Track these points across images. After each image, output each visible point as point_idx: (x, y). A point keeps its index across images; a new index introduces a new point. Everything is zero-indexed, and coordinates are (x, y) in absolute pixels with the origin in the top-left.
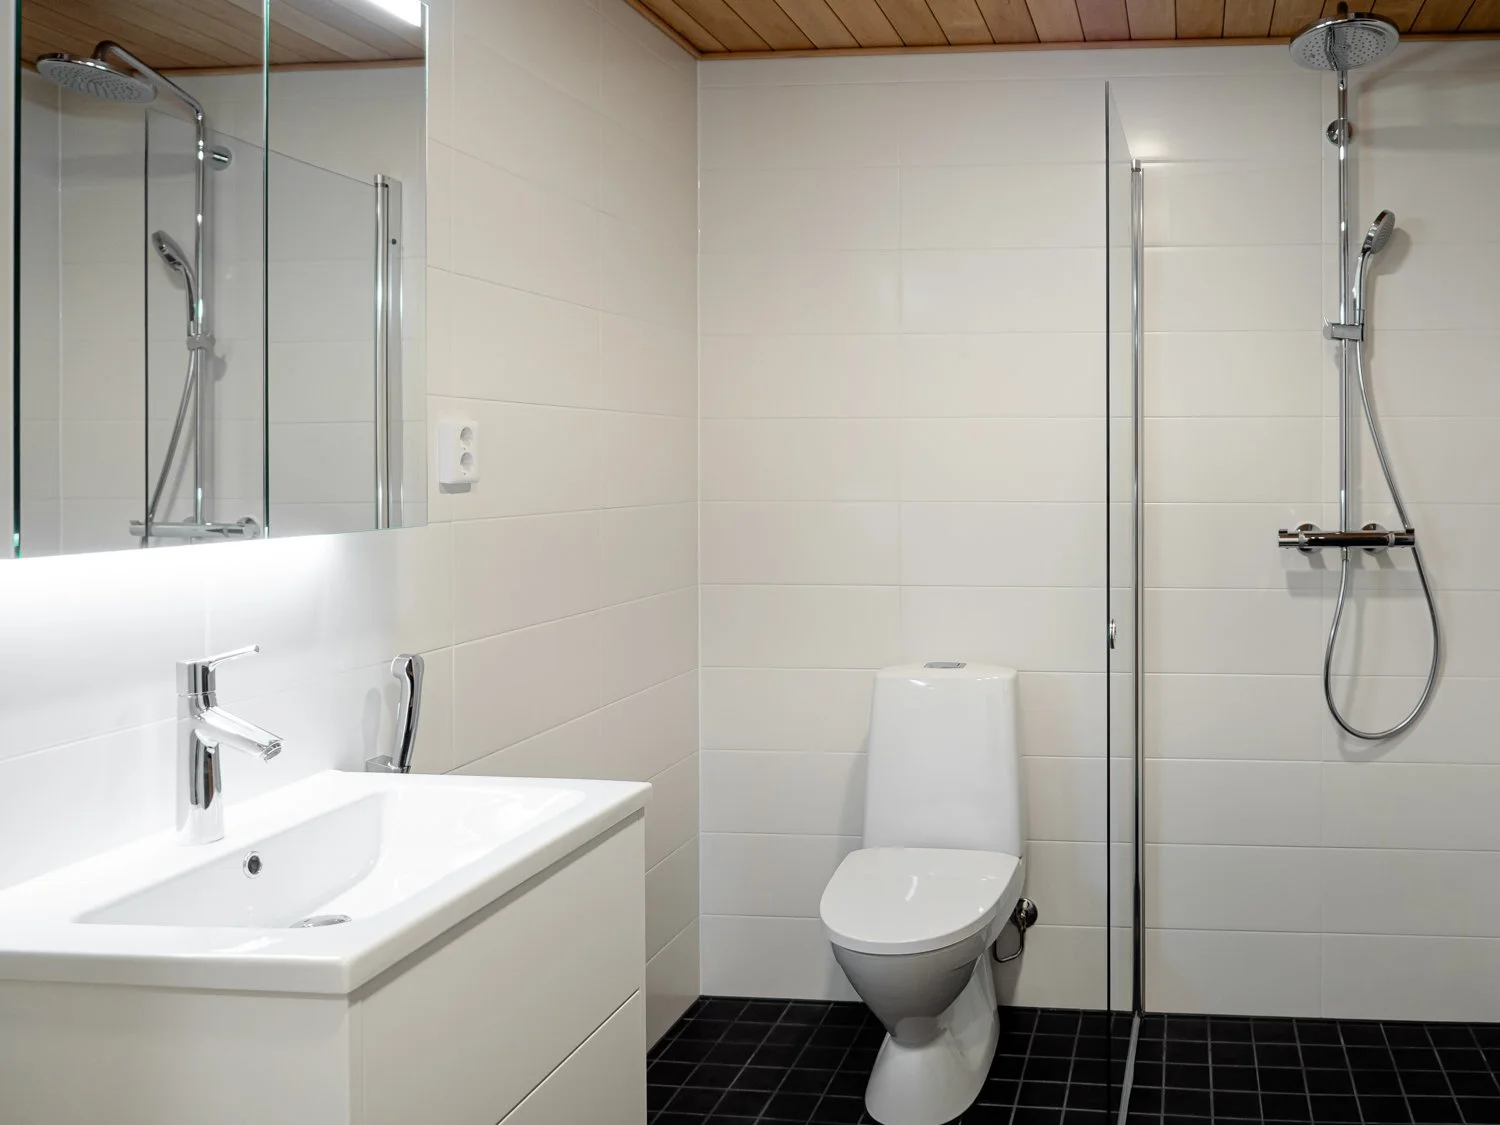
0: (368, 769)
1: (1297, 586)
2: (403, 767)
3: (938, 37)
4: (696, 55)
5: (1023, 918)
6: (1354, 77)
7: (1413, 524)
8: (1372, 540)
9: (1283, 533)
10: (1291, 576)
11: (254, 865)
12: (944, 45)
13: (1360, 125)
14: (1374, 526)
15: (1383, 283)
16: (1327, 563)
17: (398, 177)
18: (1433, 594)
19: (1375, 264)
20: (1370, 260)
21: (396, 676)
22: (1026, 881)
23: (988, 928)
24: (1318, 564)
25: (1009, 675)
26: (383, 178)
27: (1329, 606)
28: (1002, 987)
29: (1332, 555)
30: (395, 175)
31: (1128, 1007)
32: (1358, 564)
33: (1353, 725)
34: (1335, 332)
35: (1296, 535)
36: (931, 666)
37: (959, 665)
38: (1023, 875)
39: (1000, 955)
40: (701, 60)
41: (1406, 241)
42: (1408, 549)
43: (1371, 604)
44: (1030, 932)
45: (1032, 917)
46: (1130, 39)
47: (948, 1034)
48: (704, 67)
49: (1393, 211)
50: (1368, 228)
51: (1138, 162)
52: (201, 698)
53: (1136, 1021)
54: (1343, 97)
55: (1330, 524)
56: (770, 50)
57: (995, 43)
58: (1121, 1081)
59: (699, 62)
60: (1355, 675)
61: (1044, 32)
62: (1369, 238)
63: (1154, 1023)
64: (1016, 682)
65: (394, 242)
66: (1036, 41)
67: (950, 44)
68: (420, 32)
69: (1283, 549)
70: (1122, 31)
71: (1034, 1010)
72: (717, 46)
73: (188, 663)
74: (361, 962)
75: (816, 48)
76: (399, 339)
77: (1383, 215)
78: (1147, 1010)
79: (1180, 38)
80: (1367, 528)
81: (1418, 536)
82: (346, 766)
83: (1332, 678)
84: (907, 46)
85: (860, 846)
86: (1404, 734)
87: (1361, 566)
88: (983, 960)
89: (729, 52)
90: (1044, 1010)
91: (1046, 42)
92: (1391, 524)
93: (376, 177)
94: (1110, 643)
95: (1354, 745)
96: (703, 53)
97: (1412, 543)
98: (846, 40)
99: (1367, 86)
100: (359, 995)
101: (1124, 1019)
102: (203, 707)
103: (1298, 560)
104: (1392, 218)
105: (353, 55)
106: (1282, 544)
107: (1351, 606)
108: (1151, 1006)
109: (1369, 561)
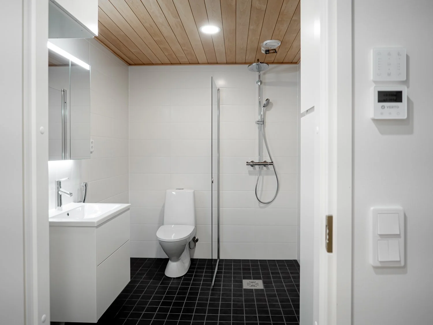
0: (78, 202)
1: (250, 173)
2: (84, 202)
3: (178, 62)
4: (128, 65)
5: (195, 240)
6: (261, 72)
7: (273, 161)
8: (265, 164)
9: (247, 162)
10: (249, 171)
11: (68, 214)
12: (179, 64)
13: (263, 81)
14: (266, 161)
15: (268, 113)
16: (256, 168)
17: (66, 89)
18: (277, 175)
19: (266, 109)
20: (265, 108)
21: (83, 186)
22: (196, 232)
23: (189, 238)
24: (255, 169)
25: (193, 191)
26: (63, 89)
27: (257, 177)
28: (191, 254)
29: (257, 167)
30: (65, 89)
31: (217, 258)
32: (262, 169)
33: (261, 201)
34: (258, 122)
35: (250, 163)
36: (177, 189)
37: (183, 189)
38: (195, 230)
39: (191, 247)
40: (130, 66)
41: (272, 104)
42: (272, 165)
43: (265, 177)
44: (197, 243)
45: (197, 240)
46: (217, 63)
47: (181, 260)
48: (130, 67)
49: (269, 99)
50: (264, 102)
51: (219, 88)
52: (59, 186)
53: (218, 260)
54: (259, 76)
55: (256, 160)
56: (144, 64)
57: (190, 64)
58: (215, 270)
59: (129, 67)
60: (262, 191)
61: (200, 62)
62: (264, 104)
63: (221, 261)
64: (194, 192)
65: (66, 103)
66: (198, 63)
67: (181, 64)
68: (89, 71)
69: (247, 166)
70: (216, 62)
71: (198, 259)
72: (133, 63)
73: (57, 180)
74: (98, 221)
75: (153, 64)
76: (66, 122)
77: (267, 99)
78: (220, 259)
79: (227, 63)
80: (264, 161)
81: (274, 163)
82: (75, 202)
83: (257, 192)
84: (172, 64)
85: (163, 224)
86: (271, 203)
87: (263, 169)
88: (187, 246)
89: (135, 64)
90: (200, 259)
91: (201, 64)
92: (269, 161)
93: (62, 89)
94: (212, 182)
95: (262, 205)
96: (130, 64)
97: (272, 164)
98: (159, 62)
99: (264, 74)
100: (97, 227)
101: (216, 260)
102: (59, 188)
103: (251, 168)
104: (269, 100)
105: (56, 64)
106: (247, 165)
107: (261, 177)
108: (221, 258)
109: (264, 168)
